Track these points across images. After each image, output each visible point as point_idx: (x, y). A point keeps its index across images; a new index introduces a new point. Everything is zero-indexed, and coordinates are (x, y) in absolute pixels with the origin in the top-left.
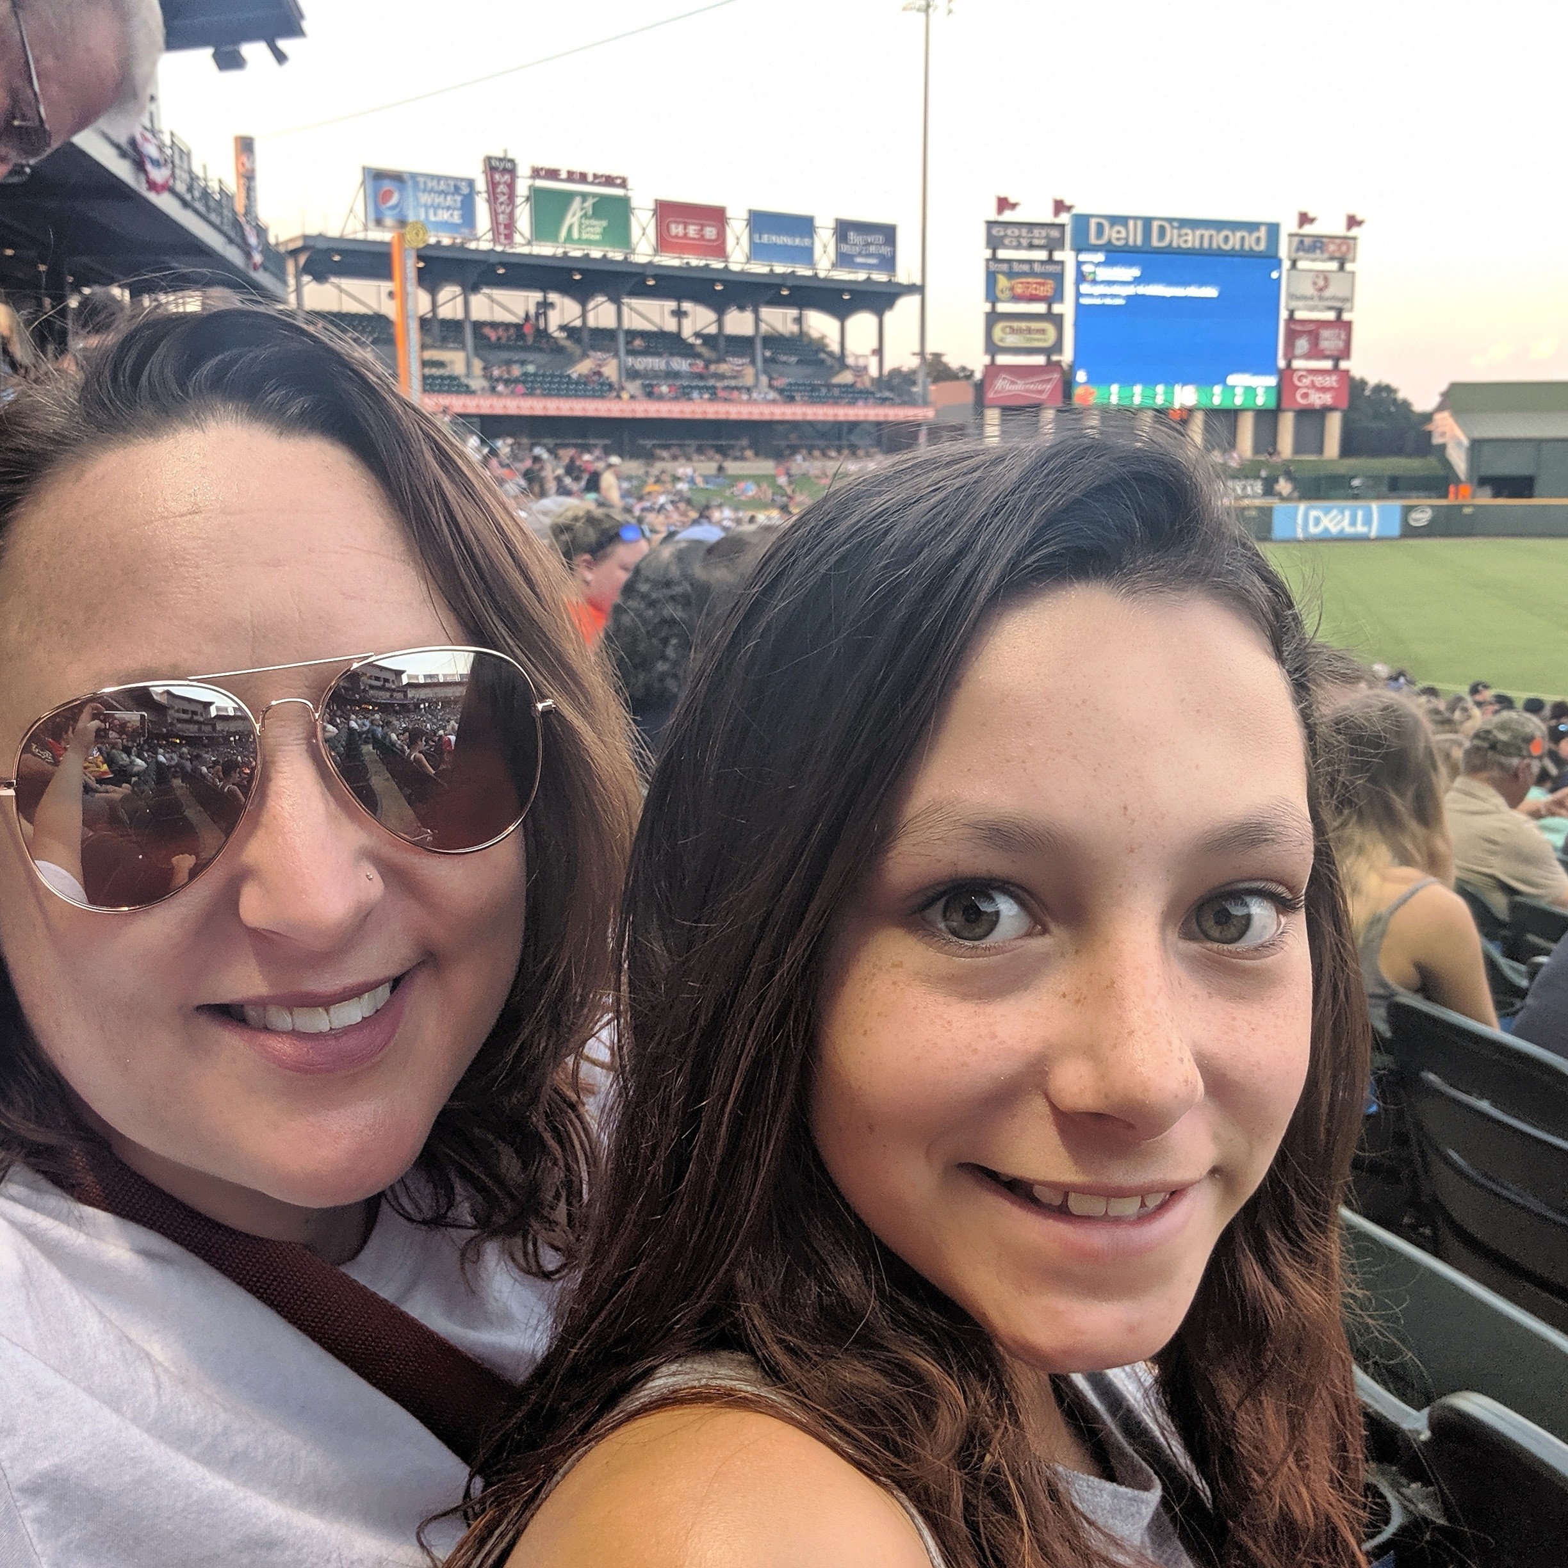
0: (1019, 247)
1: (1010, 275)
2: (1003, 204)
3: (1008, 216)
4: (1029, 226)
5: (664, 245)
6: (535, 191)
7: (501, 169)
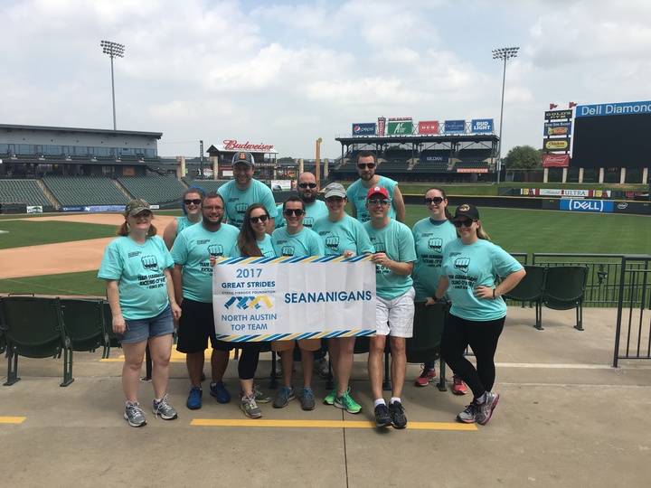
0: (556, 118)
1: (552, 127)
2: (552, 106)
3: (554, 109)
4: (560, 112)
5: (420, 132)
6: (389, 124)
7: (382, 120)
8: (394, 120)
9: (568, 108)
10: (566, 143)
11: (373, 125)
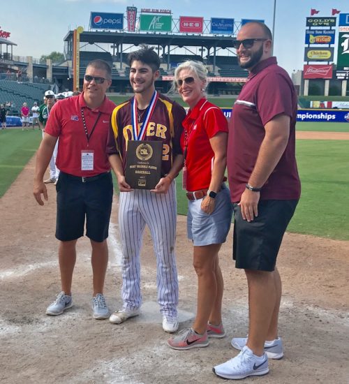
0: (319, 25)
1: (315, 35)
2: (313, 12)
3: (315, 16)
4: (323, 19)
5: (182, 29)
6: (142, 16)
7: (132, 10)
8: (148, 11)
9: (331, 16)
10: (329, 54)
11: (120, 16)
